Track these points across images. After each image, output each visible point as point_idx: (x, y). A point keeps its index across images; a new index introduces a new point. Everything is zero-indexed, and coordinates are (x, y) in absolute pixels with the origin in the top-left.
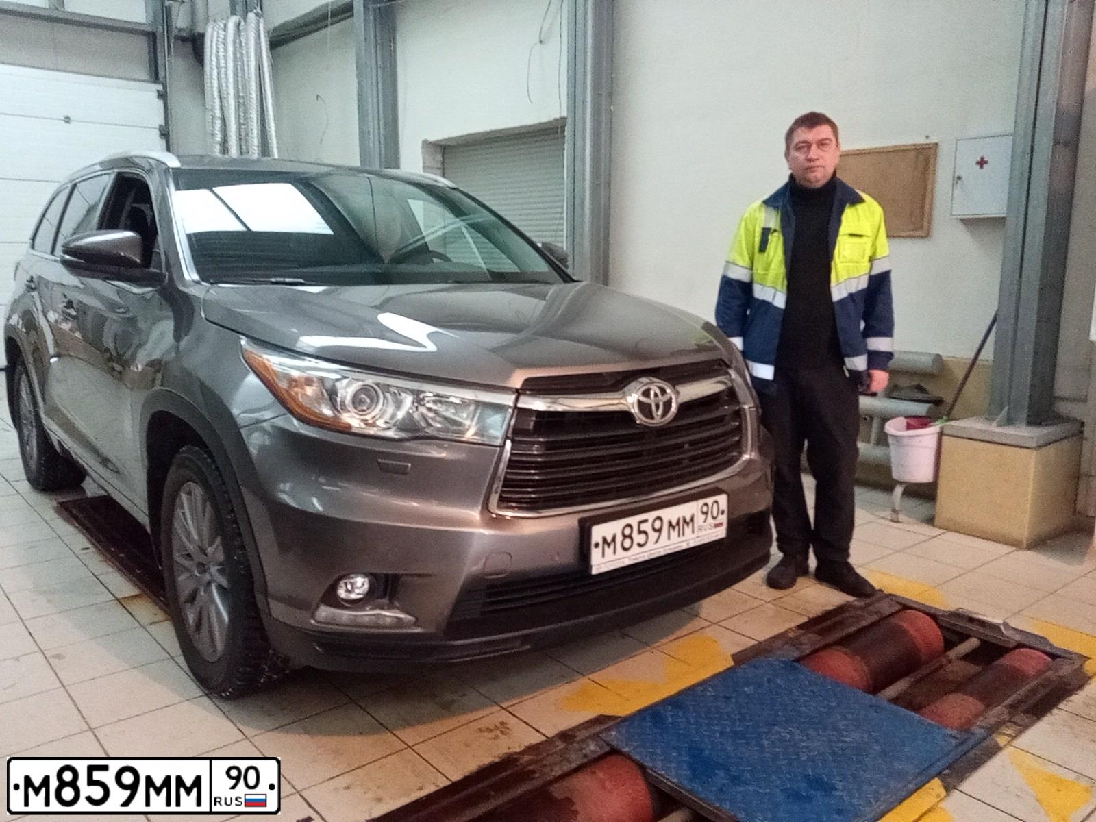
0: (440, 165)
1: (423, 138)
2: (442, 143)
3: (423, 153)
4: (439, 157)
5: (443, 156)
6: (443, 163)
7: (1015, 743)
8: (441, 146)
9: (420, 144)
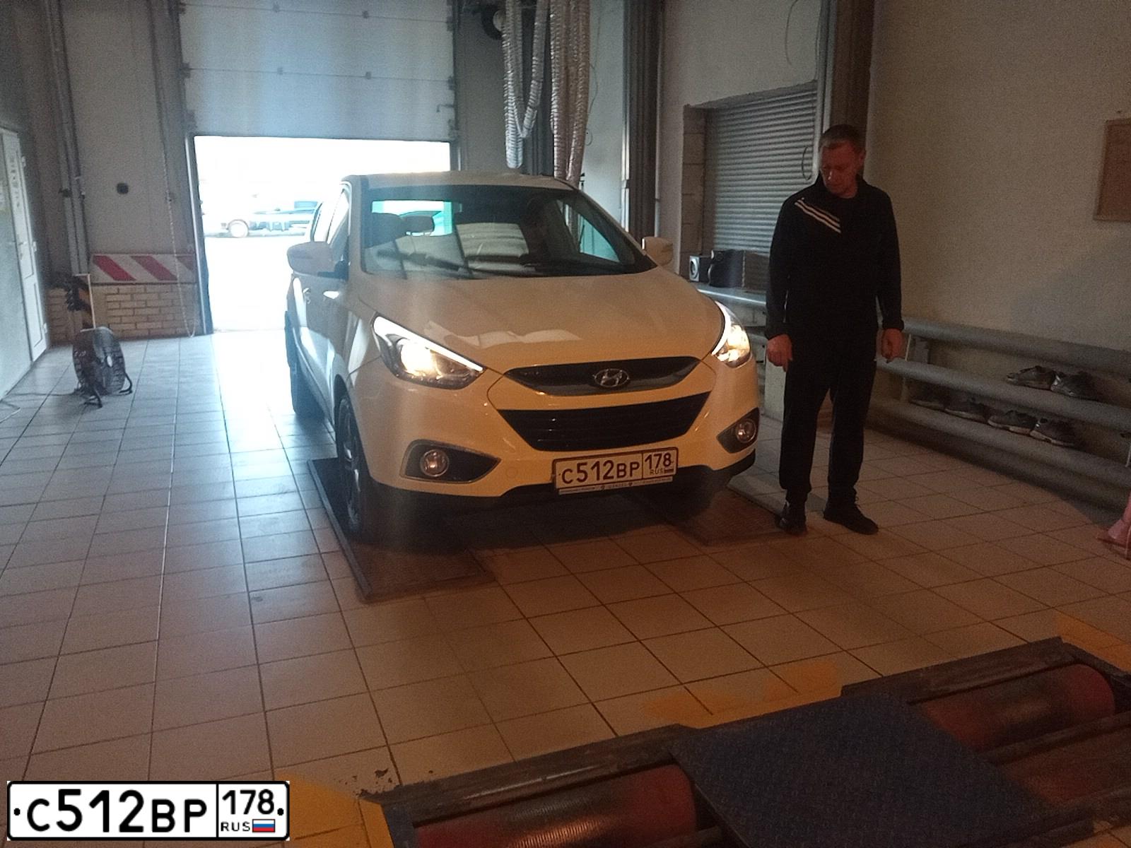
0: (701, 130)
1: (685, 104)
2: (702, 107)
3: (684, 118)
4: (701, 122)
5: (706, 120)
6: (705, 127)
7: (1115, 833)
8: (704, 110)
9: (682, 110)
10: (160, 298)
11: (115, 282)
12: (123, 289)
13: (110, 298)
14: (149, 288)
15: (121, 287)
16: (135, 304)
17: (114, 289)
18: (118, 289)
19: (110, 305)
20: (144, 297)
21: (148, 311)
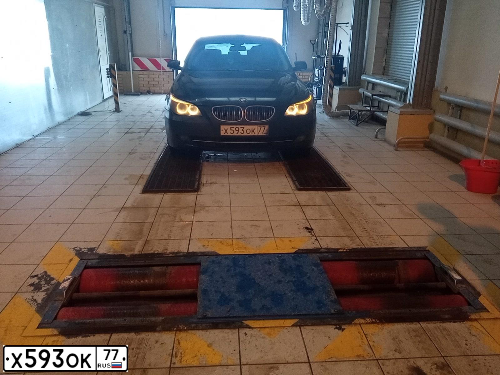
10: (158, 78)
11: (141, 69)
12: (145, 73)
13: (140, 76)
14: (155, 73)
15: (144, 72)
16: (149, 80)
17: (141, 73)
18: (143, 73)
19: (140, 79)
20: (153, 76)
21: (153, 83)
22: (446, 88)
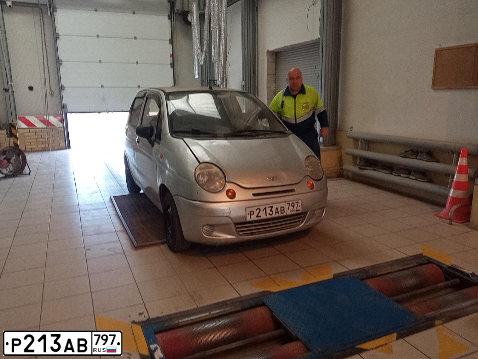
0: (274, 60)
1: (267, 49)
2: (274, 51)
3: (267, 55)
4: (274, 57)
5: (276, 56)
6: (276, 60)
7: (444, 325)
8: (275, 52)
9: (266, 52)
11: (27, 127)
12: (32, 130)
13: (26, 135)
14: (43, 130)
17: (28, 131)
19: (26, 138)
20: (40, 134)
22: (352, 127)
